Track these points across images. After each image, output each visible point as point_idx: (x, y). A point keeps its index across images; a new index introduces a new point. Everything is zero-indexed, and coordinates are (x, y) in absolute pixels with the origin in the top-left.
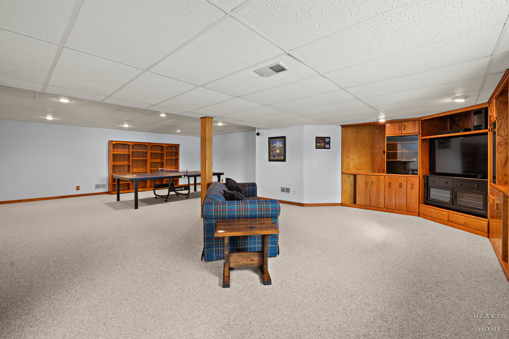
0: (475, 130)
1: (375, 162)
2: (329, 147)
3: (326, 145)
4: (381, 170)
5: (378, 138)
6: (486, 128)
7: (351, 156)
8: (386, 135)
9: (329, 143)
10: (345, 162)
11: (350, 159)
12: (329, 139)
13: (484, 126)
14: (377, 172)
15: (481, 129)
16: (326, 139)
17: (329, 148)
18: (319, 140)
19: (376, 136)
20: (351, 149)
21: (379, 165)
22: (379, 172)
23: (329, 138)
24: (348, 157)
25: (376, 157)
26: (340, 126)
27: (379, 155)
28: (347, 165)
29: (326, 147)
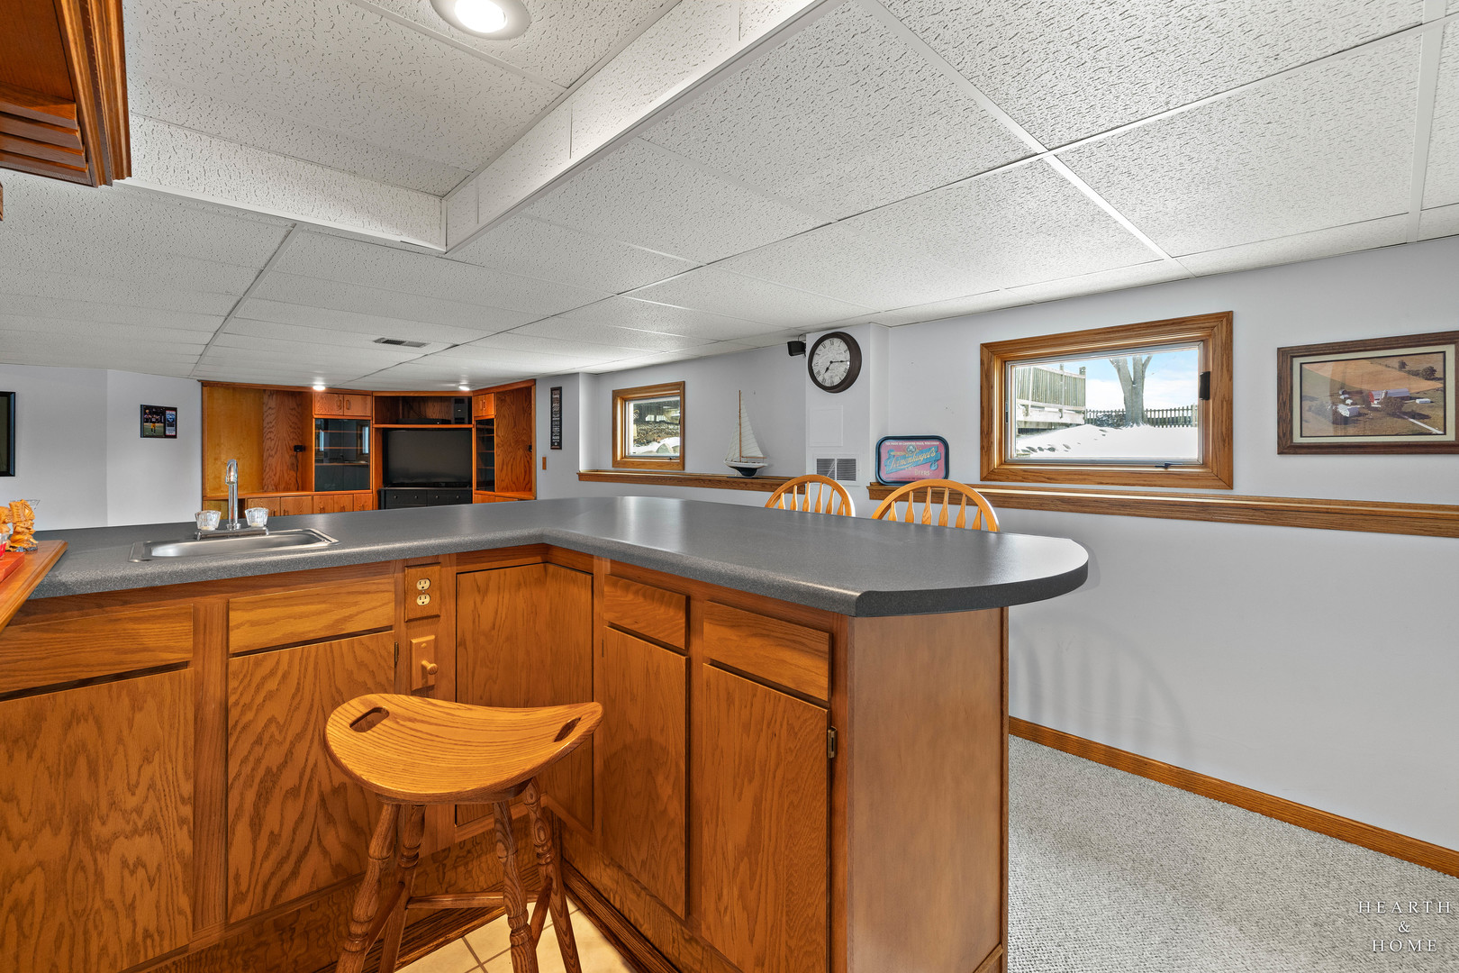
0: (456, 423)
1: (267, 470)
2: (174, 434)
3: (167, 428)
4: (282, 487)
5: (273, 417)
6: (470, 423)
7: (223, 457)
8: (315, 416)
9: (173, 423)
10: (209, 471)
11: (219, 463)
12: (174, 413)
13: (466, 420)
14: (273, 491)
15: (463, 423)
16: (168, 412)
17: (175, 437)
18: (150, 413)
19: (270, 411)
20: (222, 441)
21: (278, 474)
22: (277, 490)
23: (175, 409)
24: (216, 459)
25: (270, 458)
26: (199, 381)
27: (276, 453)
28: (215, 478)
29: (167, 433)
